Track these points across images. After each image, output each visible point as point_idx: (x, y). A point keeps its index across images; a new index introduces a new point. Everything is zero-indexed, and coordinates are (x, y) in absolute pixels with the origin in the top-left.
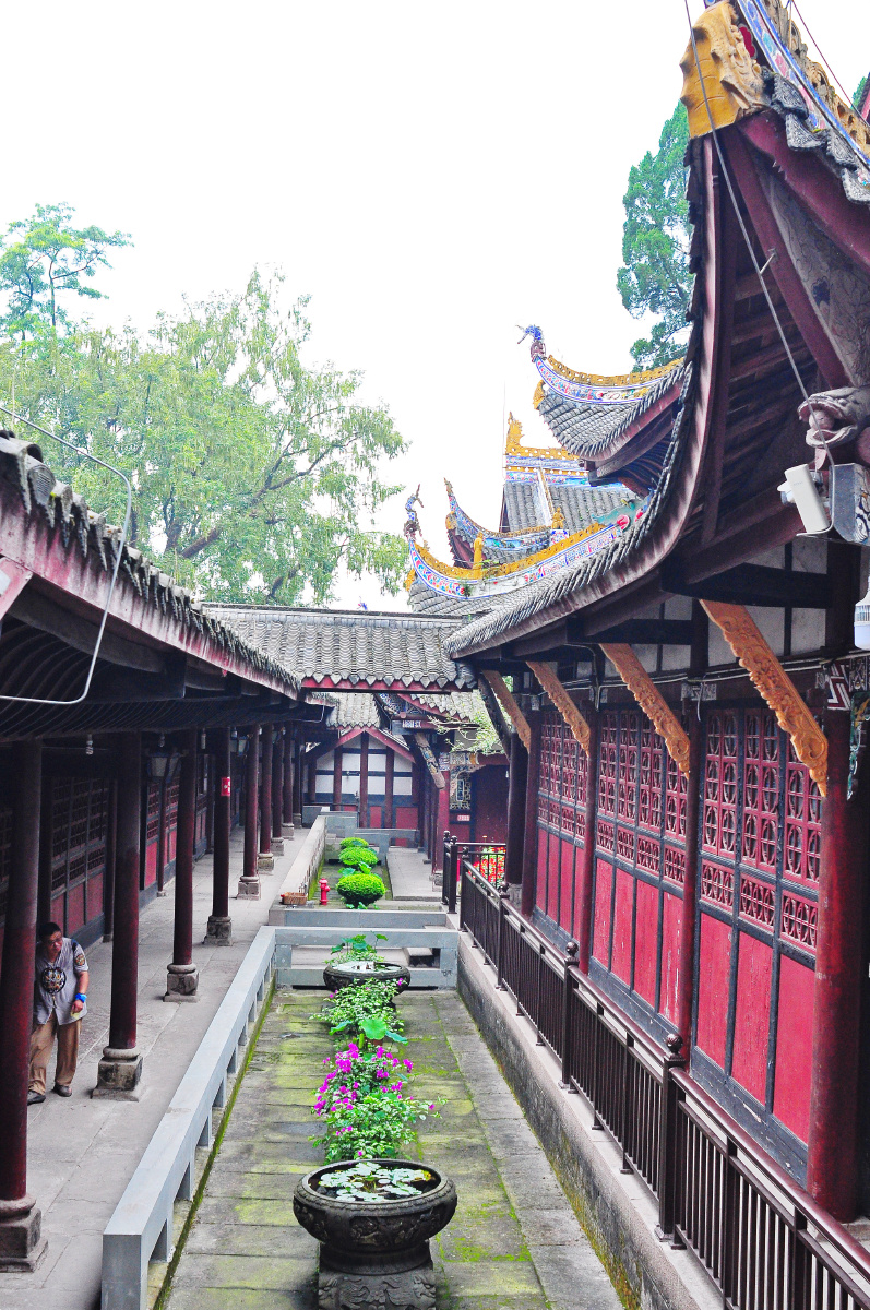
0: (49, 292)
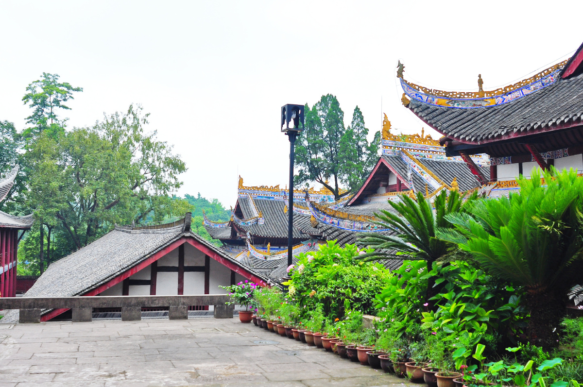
0: (50, 108)
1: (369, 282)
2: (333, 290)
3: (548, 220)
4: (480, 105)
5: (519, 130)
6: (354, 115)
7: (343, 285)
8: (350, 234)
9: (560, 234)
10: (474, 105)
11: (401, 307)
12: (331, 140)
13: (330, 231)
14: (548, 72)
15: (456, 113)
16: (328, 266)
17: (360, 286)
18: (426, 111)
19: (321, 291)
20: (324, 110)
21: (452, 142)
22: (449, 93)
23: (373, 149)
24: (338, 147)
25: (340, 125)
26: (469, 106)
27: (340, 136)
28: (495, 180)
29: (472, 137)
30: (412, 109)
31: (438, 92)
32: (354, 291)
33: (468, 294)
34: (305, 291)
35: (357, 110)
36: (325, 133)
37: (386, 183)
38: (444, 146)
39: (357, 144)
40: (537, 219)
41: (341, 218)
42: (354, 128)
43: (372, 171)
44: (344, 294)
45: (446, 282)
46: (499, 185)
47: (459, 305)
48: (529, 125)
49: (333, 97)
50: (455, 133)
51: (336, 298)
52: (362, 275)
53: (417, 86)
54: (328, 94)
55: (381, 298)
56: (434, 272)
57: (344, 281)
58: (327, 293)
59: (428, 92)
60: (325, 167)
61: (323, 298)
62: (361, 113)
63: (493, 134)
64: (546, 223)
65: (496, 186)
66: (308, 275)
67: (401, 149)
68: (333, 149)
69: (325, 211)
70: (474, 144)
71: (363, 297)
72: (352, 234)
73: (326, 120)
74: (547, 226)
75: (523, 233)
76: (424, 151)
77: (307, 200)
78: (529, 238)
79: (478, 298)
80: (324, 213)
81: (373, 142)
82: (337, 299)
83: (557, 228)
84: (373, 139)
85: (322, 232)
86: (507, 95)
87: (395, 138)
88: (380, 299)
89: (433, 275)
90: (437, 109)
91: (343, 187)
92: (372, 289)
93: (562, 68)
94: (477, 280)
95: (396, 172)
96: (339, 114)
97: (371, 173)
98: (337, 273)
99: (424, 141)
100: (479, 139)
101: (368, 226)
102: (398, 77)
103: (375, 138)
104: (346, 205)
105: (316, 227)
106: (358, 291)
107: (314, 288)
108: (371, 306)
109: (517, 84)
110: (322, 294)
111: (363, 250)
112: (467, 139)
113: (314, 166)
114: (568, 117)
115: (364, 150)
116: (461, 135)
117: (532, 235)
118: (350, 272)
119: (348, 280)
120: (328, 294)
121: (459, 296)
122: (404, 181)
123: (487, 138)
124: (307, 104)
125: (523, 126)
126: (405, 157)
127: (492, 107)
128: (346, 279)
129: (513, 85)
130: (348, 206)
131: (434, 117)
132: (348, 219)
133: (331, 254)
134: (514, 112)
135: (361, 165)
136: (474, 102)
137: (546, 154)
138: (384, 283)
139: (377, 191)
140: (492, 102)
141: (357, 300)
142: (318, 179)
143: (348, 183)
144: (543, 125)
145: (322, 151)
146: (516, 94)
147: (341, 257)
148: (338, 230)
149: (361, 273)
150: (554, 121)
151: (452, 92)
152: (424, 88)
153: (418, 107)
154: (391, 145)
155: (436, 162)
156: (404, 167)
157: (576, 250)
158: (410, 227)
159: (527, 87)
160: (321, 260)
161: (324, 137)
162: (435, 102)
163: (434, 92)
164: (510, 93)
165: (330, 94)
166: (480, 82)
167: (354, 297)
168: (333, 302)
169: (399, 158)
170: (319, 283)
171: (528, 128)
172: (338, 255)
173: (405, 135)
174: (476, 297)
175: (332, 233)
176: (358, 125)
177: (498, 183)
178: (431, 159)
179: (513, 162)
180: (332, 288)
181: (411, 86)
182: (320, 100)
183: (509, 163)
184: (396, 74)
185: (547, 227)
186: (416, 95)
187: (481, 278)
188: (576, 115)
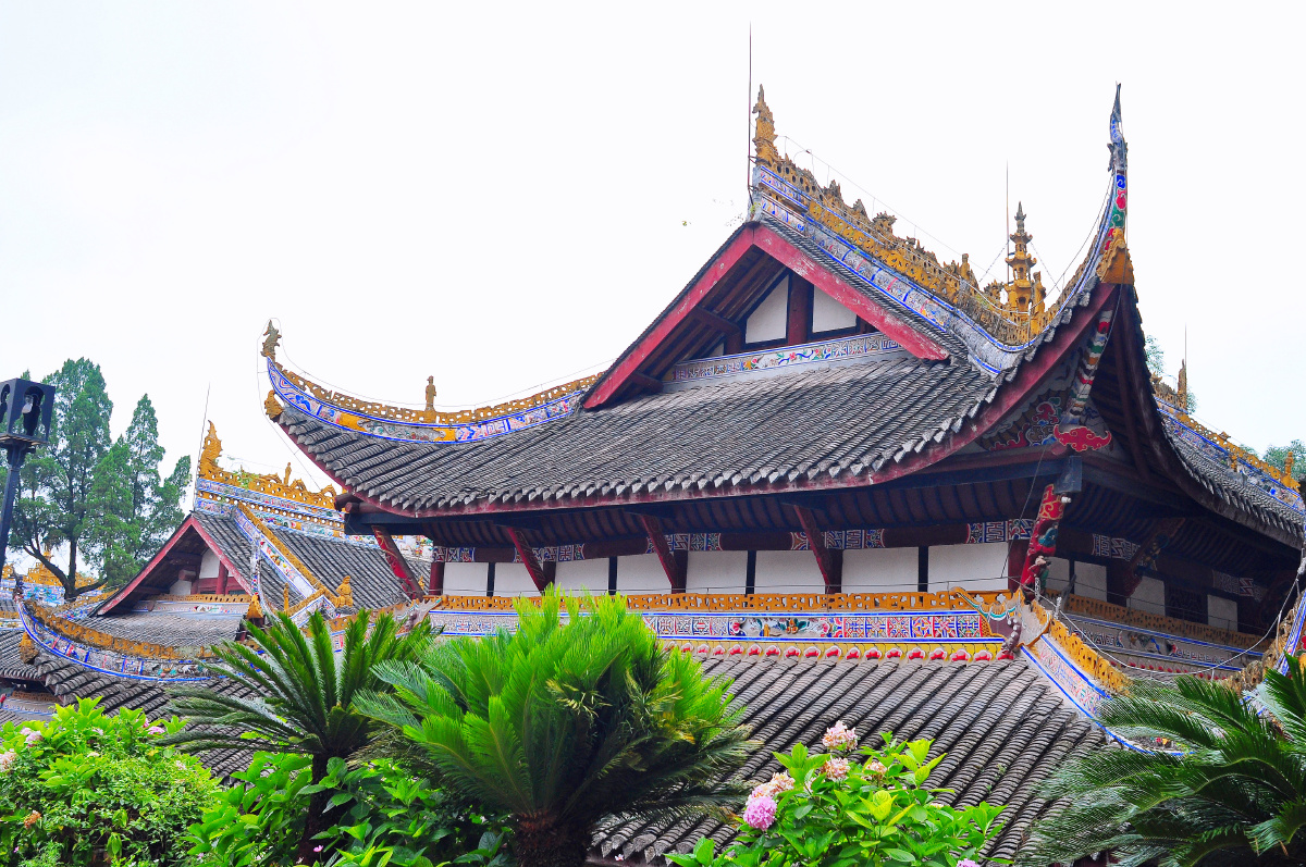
1: (170, 795)
2: (84, 811)
3: (575, 690)
4: (425, 438)
5: (500, 499)
6: (137, 413)
7: (109, 802)
8: (113, 683)
9: (594, 715)
10: (414, 436)
11: (244, 854)
12: (73, 462)
13: (64, 673)
14: (559, 393)
15: (375, 447)
16: (76, 757)
17: (148, 805)
18: (314, 435)
19: (54, 814)
20: (66, 394)
21: (362, 505)
22: (366, 404)
23: (170, 493)
24: (89, 481)
25: (100, 431)
26: (401, 434)
27: (95, 456)
28: (439, 593)
29: (405, 500)
30: (284, 426)
31: (343, 399)
32: (133, 814)
33: (400, 827)
34: (11, 813)
35: (145, 403)
36: (63, 445)
37: (194, 573)
38: (344, 511)
39: (135, 479)
40: (553, 686)
41: (95, 646)
42: (133, 443)
43: (167, 542)
44: (108, 822)
45: (352, 803)
46: (447, 602)
47: (379, 850)
48: (521, 491)
49: (91, 366)
50: (371, 488)
51: (88, 831)
52: (154, 778)
53: (302, 379)
54: (82, 359)
55: (201, 831)
56: (332, 780)
57: (111, 794)
58: (70, 819)
59: (323, 396)
60: (49, 522)
61: (58, 830)
62: (152, 412)
63: (447, 500)
64: (570, 696)
65: (440, 605)
66: (24, 775)
67: (236, 502)
68: (74, 482)
69: (58, 627)
70: (408, 515)
71: (153, 829)
72: (117, 683)
73: (70, 417)
74: (573, 701)
75: (526, 710)
76: (285, 514)
77: (17, 597)
78: (534, 722)
79: (420, 837)
80: (56, 631)
81: (170, 479)
82: (92, 832)
83: (588, 705)
84: (172, 473)
85: (45, 675)
86: (480, 426)
87: (227, 478)
88: (199, 834)
89: (330, 786)
90: (337, 435)
91: (88, 571)
92: (177, 813)
93: (586, 390)
94: (418, 799)
95: (220, 552)
96: (101, 406)
97: (163, 547)
98: (96, 773)
99: (289, 490)
100: (417, 506)
101: (158, 667)
102: (263, 354)
103: (176, 470)
104: (94, 614)
105: (31, 662)
106: (142, 814)
107: (38, 807)
108: (170, 850)
109: (499, 406)
110: (56, 819)
111: (158, 722)
112: (394, 502)
113: (24, 517)
114: (592, 486)
115: (148, 493)
116: (382, 493)
117: (540, 714)
118: (126, 771)
119: (121, 790)
120: (73, 821)
121: (380, 831)
122: (237, 572)
123: (435, 506)
124: (28, 372)
125: (508, 492)
126: (242, 521)
127: (448, 444)
128: (118, 787)
129: (492, 407)
130: (99, 616)
131: (330, 450)
132: (112, 647)
133: (85, 729)
134: (490, 461)
135: (137, 526)
136: (414, 430)
137: (543, 551)
138: (202, 800)
139: (171, 588)
140: (448, 435)
141: (138, 835)
142: (29, 548)
143: (102, 563)
144: (546, 496)
145: (47, 485)
146: (498, 426)
147: (106, 737)
148: (83, 672)
149: (152, 774)
150: (567, 489)
151: (371, 404)
152: (315, 385)
153: (299, 423)
154: (215, 492)
155: (309, 539)
156: (241, 544)
157: (619, 750)
158: (287, 682)
159: (519, 416)
160: (58, 741)
161: (57, 453)
162: (335, 418)
163: (335, 397)
164: (485, 423)
165: (85, 359)
166: (431, 392)
167: (133, 829)
168: (80, 840)
169: (229, 522)
170: (52, 796)
171: (517, 498)
172: (101, 732)
173: (249, 475)
174: (417, 834)
175: (69, 678)
176: (142, 437)
177: (444, 599)
178: (298, 532)
179: (477, 560)
180: (82, 806)
181: (288, 378)
182: (60, 367)
183: (470, 561)
184: (261, 348)
185: (571, 703)
186: (298, 397)
187: (423, 797)
188: (607, 484)
